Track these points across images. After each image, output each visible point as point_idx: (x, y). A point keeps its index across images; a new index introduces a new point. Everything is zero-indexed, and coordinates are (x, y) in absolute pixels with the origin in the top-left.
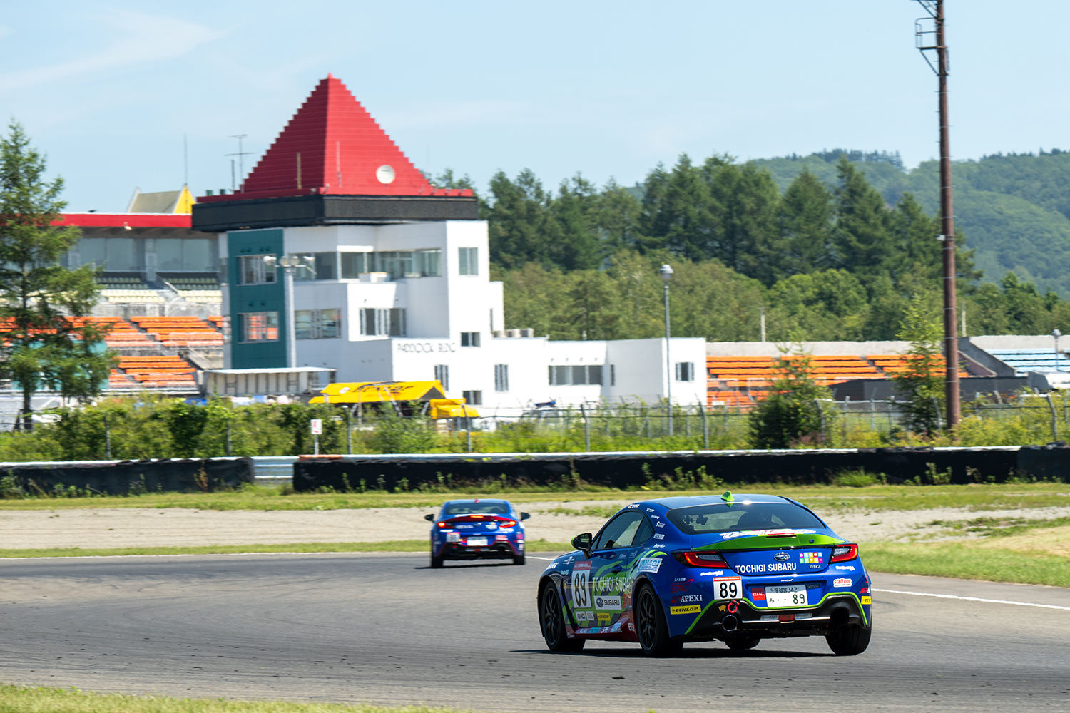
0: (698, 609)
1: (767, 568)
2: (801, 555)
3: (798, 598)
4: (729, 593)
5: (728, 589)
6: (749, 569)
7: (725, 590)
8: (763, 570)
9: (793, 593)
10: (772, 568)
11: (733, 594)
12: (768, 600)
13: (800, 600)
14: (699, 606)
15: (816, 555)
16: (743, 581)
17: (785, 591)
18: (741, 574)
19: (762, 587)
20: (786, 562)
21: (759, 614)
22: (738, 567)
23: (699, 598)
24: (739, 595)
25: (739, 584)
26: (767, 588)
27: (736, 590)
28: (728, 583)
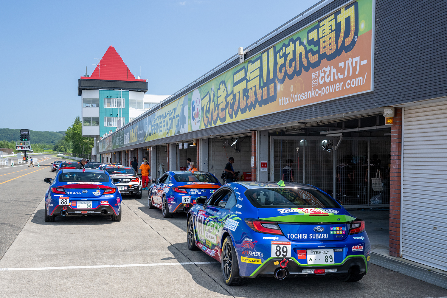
0: (260, 262)
1: (308, 236)
2: (332, 229)
3: (329, 258)
4: (282, 253)
5: (281, 250)
6: (296, 236)
7: (279, 251)
8: (306, 237)
9: (325, 255)
10: (311, 236)
11: (285, 254)
12: (308, 259)
13: (330, 260)
14: (260, 260)
15: (341, 228)
16: (292, 245)
17: (320, 253)
18: (290, 239)
19: (304, 249)
20: (321, 233)
21: (301, 269)
22: (289, 234)
23: (261, 254)
24: (289, 255)
25: (289, 247)
26: (308, 251)
27: (287, 251)
28: (282, 246)
